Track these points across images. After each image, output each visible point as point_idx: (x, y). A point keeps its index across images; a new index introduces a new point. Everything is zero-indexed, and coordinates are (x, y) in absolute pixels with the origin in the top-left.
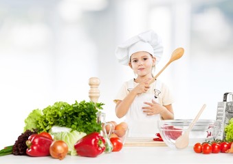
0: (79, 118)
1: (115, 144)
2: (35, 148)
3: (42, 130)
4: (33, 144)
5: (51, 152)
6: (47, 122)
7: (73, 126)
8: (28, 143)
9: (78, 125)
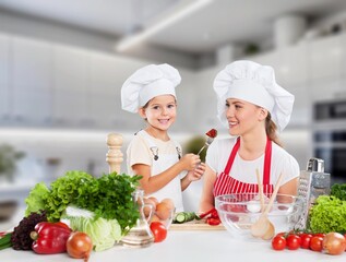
0: (106, 199)
1: (156, 232)
2: (43, 242)
3: (53, 211)
4: (41, 236)
5: (69, 248)
6: (59, 200)
7: (97, 210)
8: (34, 235)
9: (104, 210)
